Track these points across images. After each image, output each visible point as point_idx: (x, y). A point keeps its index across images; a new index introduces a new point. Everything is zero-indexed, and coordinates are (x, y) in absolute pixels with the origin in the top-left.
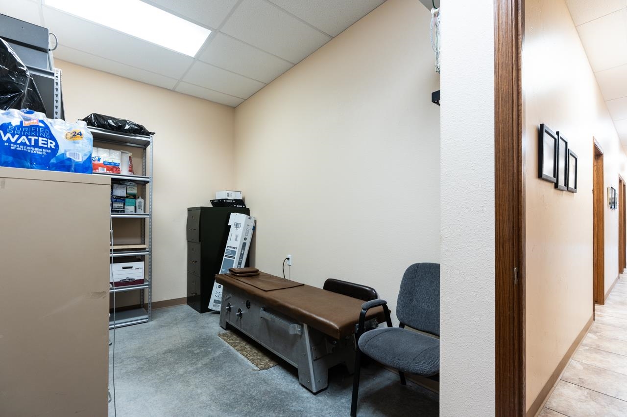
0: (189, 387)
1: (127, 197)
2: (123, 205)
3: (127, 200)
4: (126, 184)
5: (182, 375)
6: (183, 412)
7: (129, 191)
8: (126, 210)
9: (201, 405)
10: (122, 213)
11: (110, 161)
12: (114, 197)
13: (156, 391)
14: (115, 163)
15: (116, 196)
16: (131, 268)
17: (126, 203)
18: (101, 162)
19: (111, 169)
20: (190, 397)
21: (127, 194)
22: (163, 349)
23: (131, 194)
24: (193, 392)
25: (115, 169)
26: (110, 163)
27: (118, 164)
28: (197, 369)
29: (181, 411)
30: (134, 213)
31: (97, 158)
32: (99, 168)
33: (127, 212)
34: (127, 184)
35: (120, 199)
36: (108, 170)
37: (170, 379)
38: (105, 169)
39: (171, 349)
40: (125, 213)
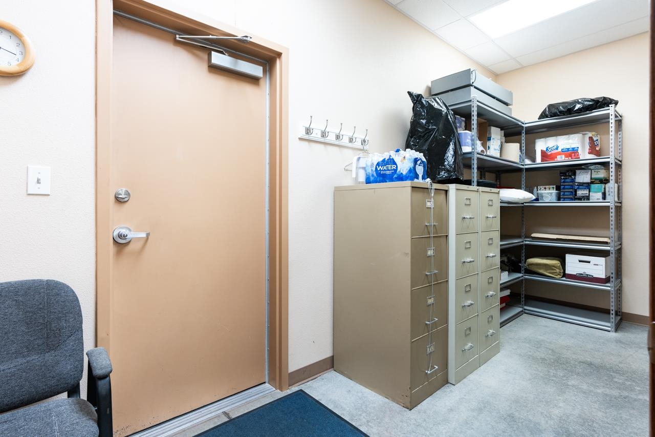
0: (559, 396)
1: (592, 183)
2: (588, 192)
3: (592, 186)
4: (589, 167)
5: (568, 385)
6: (525, 404)
7: (595, 176)
8: (591, 198)
9: (545, 412)
10: (586, 201)
11: (568, 147)
12: (576, 184)
13: (530, 380)
14: (573, 148)
15: (578, 183)
16: (589, 262)
17: (592, 190)
18: (560, 150)
19: (570, 155)
20: (547, 402)
21: (591, 179)
22: (587, 359)
23: (596, 179)
24: (556, 402)
25: (573, 154)
26: (568, 149)
27: (577, 149)
28: (591, 391)
29: (525, 402)
30: (601, 200)
31: (555, 147)
32: (558, 157)
33: (592, 199)
34: (592, 167)
35: (583, 185)
36: (566, 156)
37: (552, 380)
38: (563, 156)
39: (592, 363)
40: (590, 201)
